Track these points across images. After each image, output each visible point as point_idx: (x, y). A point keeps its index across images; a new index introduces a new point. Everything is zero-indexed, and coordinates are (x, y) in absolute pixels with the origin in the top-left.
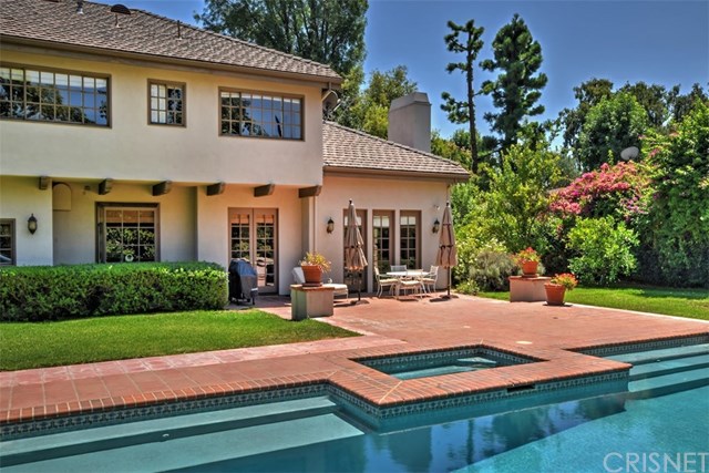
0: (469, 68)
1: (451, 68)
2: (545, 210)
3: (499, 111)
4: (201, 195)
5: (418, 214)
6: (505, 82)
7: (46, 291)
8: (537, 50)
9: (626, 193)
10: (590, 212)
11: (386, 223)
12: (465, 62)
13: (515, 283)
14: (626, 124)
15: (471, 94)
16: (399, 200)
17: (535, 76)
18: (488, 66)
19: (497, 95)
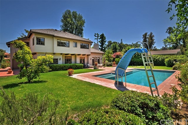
0: (97, 39)
1: (95, 39)
2: (111, 57)
3: (101, 45)
4: (77, 55)
5: (99, 58)
6: (101, 41)
7: (65, 67)
8: (105, 37)
9: (120, 55)
10: (116, 57)
11: (93, 59)
12: (97, 38)
13: (113, 65)
14: (116, 47)
15: (98, 42)
16: (97, 56)
17: (105, 40)
18: (99, 39)
19: (100, 43)
